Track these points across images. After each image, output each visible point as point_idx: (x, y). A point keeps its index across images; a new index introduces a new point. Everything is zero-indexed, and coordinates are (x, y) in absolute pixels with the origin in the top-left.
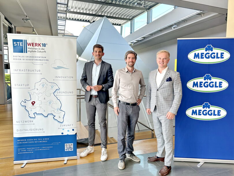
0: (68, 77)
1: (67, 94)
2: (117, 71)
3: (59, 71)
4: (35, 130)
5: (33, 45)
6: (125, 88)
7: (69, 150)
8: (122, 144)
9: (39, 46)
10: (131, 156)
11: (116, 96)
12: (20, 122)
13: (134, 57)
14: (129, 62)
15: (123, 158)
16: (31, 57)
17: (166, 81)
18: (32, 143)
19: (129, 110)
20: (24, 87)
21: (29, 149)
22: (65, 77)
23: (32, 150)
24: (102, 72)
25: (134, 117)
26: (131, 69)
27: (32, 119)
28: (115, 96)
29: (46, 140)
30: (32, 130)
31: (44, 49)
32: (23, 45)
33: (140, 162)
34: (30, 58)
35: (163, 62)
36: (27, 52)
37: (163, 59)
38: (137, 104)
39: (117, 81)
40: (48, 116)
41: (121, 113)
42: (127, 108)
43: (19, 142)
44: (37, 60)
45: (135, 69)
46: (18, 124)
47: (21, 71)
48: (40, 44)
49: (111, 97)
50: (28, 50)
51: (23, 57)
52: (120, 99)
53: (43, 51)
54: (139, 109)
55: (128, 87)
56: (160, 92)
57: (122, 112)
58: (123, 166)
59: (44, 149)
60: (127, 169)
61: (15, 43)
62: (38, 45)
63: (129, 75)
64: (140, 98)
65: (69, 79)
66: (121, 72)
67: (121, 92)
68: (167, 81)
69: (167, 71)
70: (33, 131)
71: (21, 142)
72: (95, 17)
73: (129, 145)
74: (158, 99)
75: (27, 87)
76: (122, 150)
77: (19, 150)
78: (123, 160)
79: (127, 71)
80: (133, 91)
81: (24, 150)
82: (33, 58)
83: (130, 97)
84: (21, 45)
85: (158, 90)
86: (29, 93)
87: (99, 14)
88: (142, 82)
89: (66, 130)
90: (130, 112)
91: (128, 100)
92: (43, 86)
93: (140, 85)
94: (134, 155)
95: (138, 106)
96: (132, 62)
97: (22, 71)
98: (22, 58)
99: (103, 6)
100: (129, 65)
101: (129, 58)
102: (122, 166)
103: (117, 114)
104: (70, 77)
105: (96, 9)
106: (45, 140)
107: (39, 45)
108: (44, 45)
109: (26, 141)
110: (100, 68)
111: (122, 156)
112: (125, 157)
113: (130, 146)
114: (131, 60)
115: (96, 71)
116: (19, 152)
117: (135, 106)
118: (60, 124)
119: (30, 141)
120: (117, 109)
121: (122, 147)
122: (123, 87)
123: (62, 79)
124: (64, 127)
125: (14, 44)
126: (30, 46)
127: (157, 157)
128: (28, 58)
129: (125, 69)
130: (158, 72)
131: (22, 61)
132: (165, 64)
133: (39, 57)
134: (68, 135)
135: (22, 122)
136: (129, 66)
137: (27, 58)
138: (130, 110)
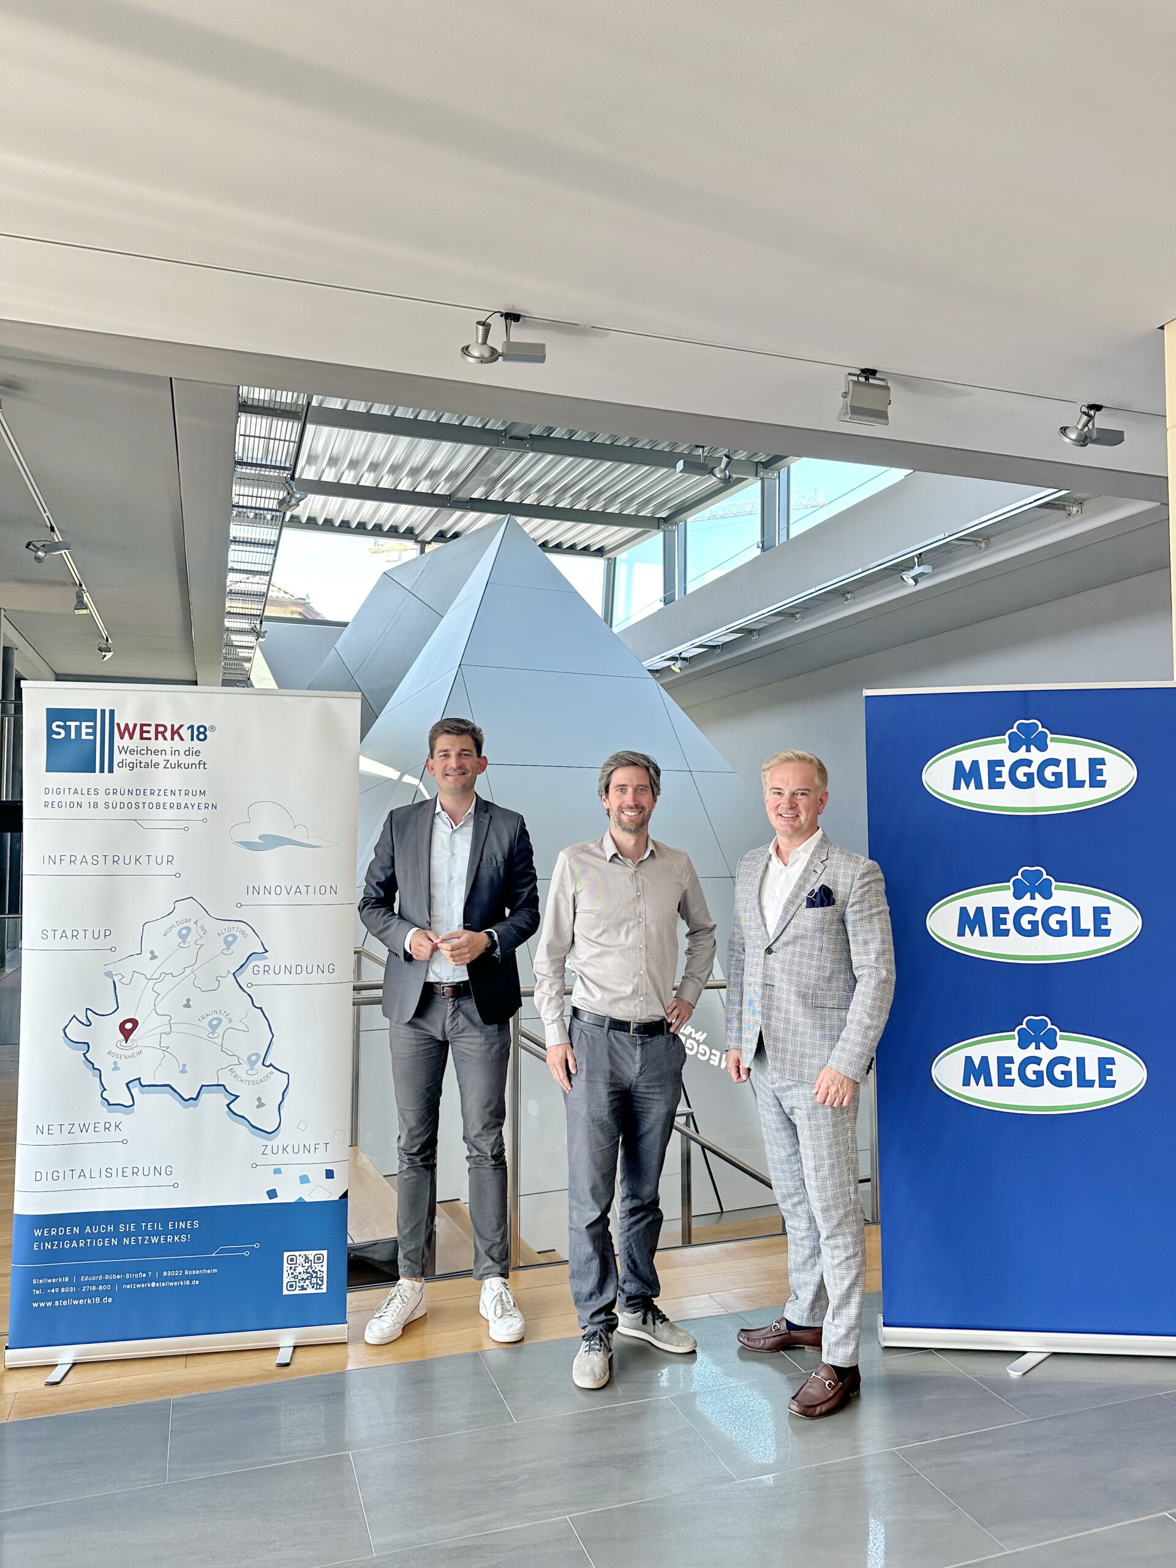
0: (311, 889)
1: (304, 978)
2: (562, 857)
3: (270, 858)
4: (129, 1172)
5: (145, 735)
6: (601, 940)
7: (303, 1288)
8: (595, 1248)
9: (176, 736)
10: (644, 1322)
11: (557, 987)
12: (55, 1129)
13: (646, 782)
14: (621, 810)
15: (601, 1326)
16: (130, 792)
17: (805, 904)
18: (112, 1247)
19: (628, 1059)
20: (90, 943)
21: (91, 1283)
22: (298, 891)
23: (109, 1287)
24: (481, 860)
25: (656, 1097)
26: (632, 842)
27: (117, 1117)
28: (550, 985)
29: (185, 1231)
30: (114, 1172)
31: (197, 753)
32: (94, 734)
33: (694, 1352)
34: (126, 799)
35: (793, 806)
36: (111, 771)
37: (793, 794)
38: (670, 1025)
39: (563, 905)
40: (203, 1096)
41: (583, 1075)
42: (617, 1046)
43: (42, 1239)
44: (158, 806)
45: (654, 843)
46: (45, 1138)
47: (78, 862)
48: (181, 726)
49: (532, 994)
50: (117, 757)
51: (92, 792)
52: (576, 1000)
53: (195, 760)
54: (679, 1054)
55: (619, 934)
56: (783, 962)
57: (588, 1070)
58: (598, 1370)
59: (171, 1279)
60: (620, 1389)
61: (58, 726)
62: (168, 734)
63: (623, 873)
64: (688, 996)
65: (318, 899)
66: (580, 861)
67: (585, 964)
68: (811, 904)
69: (813, 855)
70: (119, 1181)
71: (51, 1239)
72: (445, 511)
73: (634, 1262)
74: (770, 997)
75: (101, 943)
76: (592, 1281)
77: (37, 1287)
78: (601, 1340)
79: (615, 855)
80: (643, 953)
81: (65, 1285)
82: (141, 799)
83: (629, 989)
84: (87, 734)
85: (769, 951)
86: (109, 974)
87: (474, 496)
88: (694, 910)
89: (292, 1174)
90: (632, 1067)
91: (621, 1005)
92: (184, 938)
93: (683, 928)
94: (664, 1319)
95: (675, 1037)
96: (638, 807)
97: (84, 860)
98: (85, 800)
99: (498, 453)
100: (620, 822)
101: (622, 788)
102: (592, 1370)
103: (566, 1082)
104: (322, 890)
105: (453, 466)
106: (180, 1232)
107: (175, 732)
108: (200, 733)
109: (77, 1238)
110: (470, 838)
111: (592, 1316)
112: (611, 1325)
113: (641, 1267)
114: (628, 798)
115: (453, 854)
116: (39, 1299)
117: (660, 1040)
118: (260, 1141)
119: (99, 1235)
120: (560, 1053)
121: (595, 1264)
122: (593, 935)
123: (284, 898)
124: (280, 1158)
125: (50, 731)
126: (131, 737)
127: (788, 1322)
128: (118, 798)
129: (601, 845)
130: (774, 858)
131: (85, 812)
132: (802, 818)
133: (168, 793)
134: (300, 1205)
135: (66, 1128)
136: (624, 829)
137: (111, 798)
138: (632, 1056)
